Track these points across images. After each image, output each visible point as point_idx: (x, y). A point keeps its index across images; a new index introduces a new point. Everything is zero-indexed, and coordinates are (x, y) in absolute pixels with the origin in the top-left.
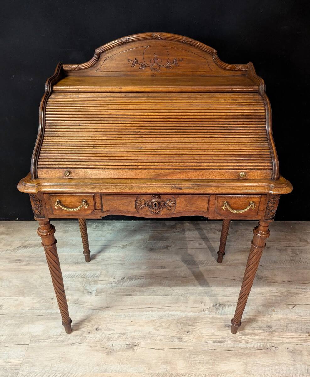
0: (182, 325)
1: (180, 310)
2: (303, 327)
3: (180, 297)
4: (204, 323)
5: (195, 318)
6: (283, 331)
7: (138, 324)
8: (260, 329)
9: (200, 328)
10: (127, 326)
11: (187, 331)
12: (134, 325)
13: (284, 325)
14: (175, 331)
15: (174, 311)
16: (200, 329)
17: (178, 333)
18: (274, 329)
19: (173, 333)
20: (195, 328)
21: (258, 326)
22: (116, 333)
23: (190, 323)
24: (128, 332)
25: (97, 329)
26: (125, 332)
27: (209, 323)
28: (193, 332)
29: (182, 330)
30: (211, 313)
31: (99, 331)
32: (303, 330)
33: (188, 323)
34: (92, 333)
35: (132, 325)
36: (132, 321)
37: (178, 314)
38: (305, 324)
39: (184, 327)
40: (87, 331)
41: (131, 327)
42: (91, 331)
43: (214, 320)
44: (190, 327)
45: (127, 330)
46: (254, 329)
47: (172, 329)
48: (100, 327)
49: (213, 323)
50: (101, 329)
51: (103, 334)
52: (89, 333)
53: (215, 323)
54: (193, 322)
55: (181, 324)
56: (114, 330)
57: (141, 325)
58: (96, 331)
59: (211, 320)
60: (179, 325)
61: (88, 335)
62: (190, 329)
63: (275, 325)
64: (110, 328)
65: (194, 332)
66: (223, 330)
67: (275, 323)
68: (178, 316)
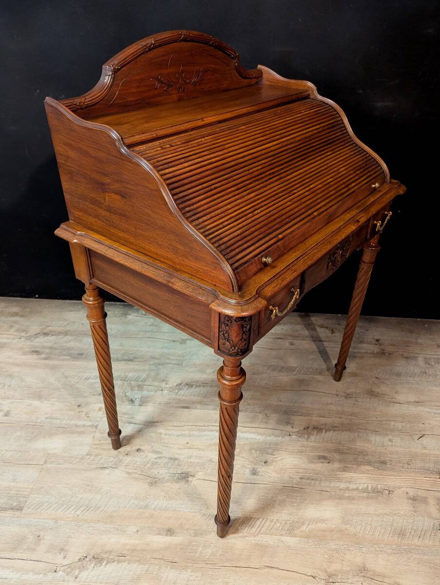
0: (258, 452)
1: (257, 433)
2: (431, 466)
3: (258, 414)
4: (290, 452)
5: (276, 444)
6: (402, 469)
7: (196, 447)
8: (369, 465)
9: (283, 457)
10: (180, 449)
11: (264, 461)
12: (191, 448)
13: (404, 461)
14: (247, 459)
15: (248, 433)
16: (283, 459)
17: (251, 462)
18: (389, 466)
19: (244, 462)
20: (276, 458)
21: (366, 460)
22: (165, 457)
23: (270, 451)
24: (181, 457)
25: (138, 450)
26: (177, 456)
27: (297, 452)
28: (272, 462)
29: (257, 459)
30: (300, 439)
31: (141, 452)
32: (431, 469)
33: (266, 450)
34: (131, 455)
35: (188, 448)
36: (187, 443)
37: (254, 438)
38: (435, 462)
39: (261, 455)
40: (125, 452)
41: (186, 450)
42: (129, 452)
43: (304, 448)
44: (269, 455)
45: (180, 454)
46: (361, 465)
47: (242, 457)
48: (142, 448)
49: (302, 452)
50: (143, 451)
51: (145, 457)
52: (127, 454)
53: (305, 452)
54: (274, 450)
55: (256, 451)
56: (161, 453)
57: (200, 449)
58: (137, 453)
59: (300, 448)
60: (254, 452)
61: (126, 457)
62: (269, 458)
63: (391, 460)
64: (157, 450)
65: (274, 463)
66: (316, 463)
67: (391, 458)
68: (253, 440)
